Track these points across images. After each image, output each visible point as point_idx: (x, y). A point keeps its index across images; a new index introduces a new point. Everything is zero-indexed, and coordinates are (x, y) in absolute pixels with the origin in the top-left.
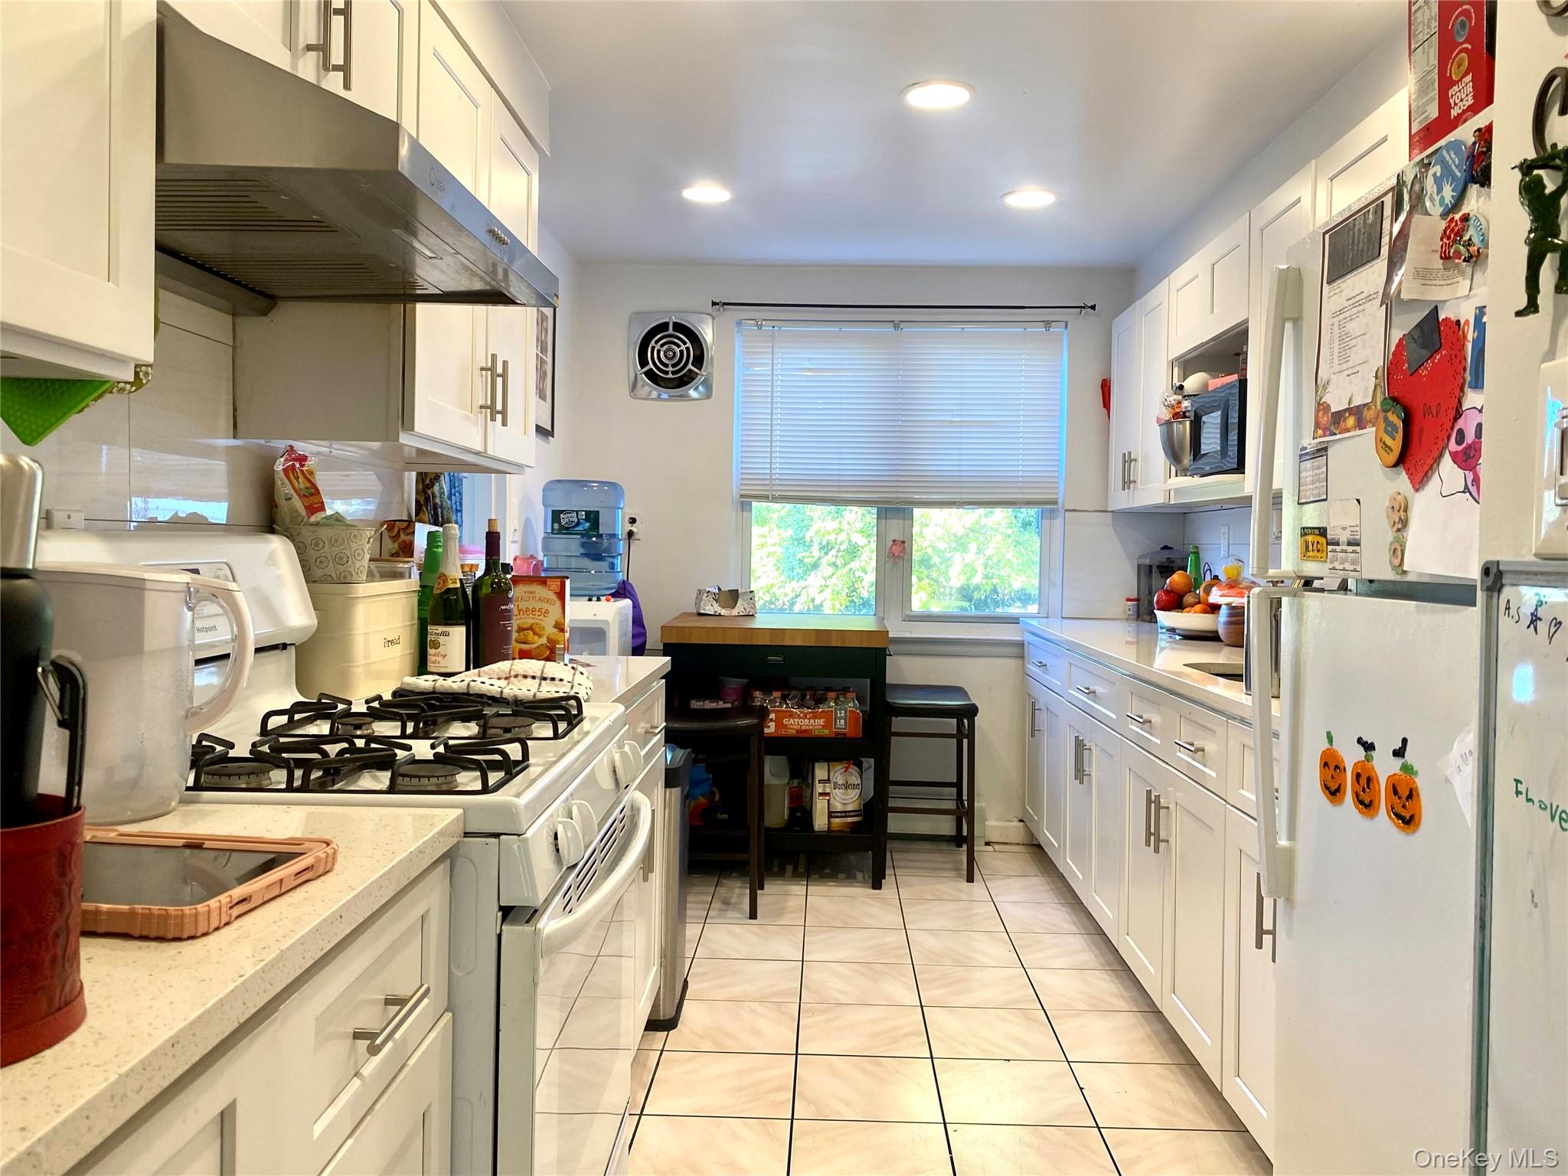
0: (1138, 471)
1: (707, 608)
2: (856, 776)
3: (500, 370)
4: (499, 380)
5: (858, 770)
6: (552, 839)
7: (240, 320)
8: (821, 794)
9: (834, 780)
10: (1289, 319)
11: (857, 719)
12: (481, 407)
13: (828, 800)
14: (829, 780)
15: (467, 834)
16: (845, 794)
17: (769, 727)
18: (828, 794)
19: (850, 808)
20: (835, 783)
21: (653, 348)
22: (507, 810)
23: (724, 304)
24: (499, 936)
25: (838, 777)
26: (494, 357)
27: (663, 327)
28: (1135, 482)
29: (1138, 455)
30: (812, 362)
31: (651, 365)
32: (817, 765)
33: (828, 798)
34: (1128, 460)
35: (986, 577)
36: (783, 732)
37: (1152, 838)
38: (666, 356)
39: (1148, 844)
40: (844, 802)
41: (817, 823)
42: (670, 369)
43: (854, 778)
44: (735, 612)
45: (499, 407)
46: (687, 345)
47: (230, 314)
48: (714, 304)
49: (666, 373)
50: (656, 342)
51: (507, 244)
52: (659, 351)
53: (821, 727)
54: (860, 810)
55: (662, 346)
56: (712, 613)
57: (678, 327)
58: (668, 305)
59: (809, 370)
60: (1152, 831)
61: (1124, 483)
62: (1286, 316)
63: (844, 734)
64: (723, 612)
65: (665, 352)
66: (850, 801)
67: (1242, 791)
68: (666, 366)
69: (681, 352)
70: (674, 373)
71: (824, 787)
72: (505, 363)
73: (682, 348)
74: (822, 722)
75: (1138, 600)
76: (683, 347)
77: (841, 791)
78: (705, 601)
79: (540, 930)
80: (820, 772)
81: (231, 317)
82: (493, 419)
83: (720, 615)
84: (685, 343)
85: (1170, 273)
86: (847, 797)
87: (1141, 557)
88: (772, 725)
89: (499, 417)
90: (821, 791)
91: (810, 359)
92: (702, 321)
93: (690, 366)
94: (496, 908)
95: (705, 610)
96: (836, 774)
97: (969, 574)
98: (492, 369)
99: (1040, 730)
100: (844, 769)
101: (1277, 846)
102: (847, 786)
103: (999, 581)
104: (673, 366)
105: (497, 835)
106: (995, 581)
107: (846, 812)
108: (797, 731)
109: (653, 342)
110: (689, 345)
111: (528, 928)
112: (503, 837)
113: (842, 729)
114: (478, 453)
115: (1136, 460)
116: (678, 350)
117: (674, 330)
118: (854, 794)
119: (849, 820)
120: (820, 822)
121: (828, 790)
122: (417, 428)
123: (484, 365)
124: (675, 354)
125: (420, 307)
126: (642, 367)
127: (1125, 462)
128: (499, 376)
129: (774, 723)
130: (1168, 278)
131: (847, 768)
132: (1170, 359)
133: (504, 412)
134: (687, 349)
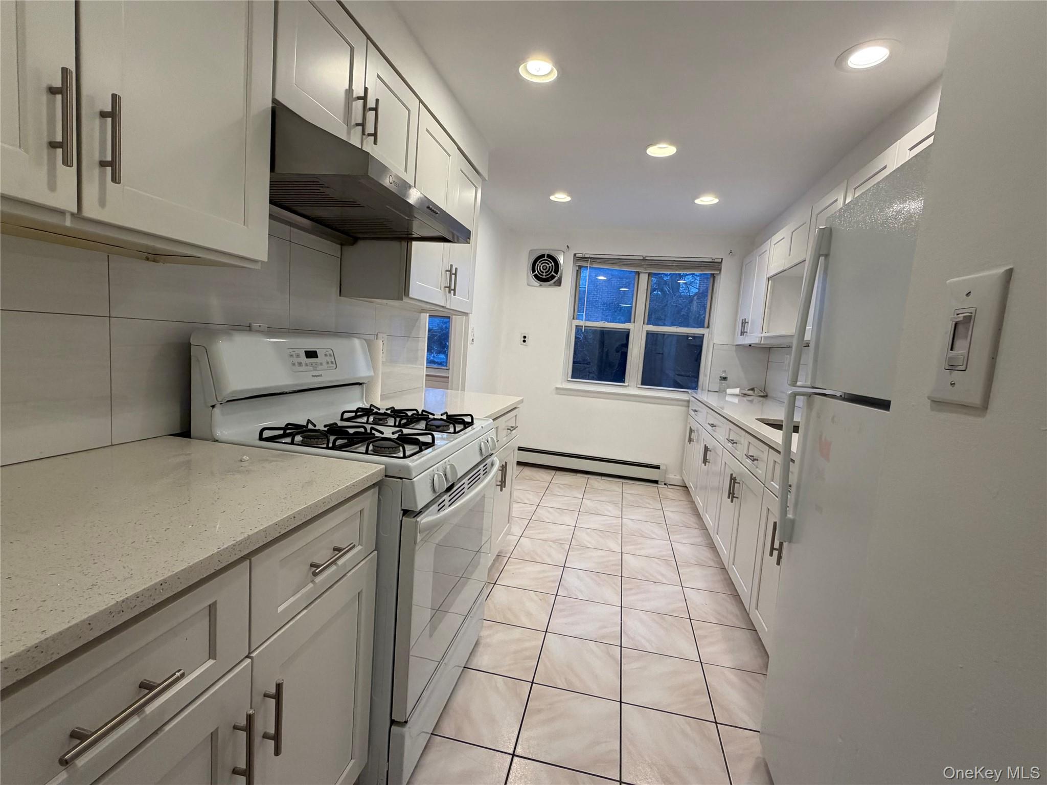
0: (748, 328)
3: (454, 272)
4: (453, 276)
6: (431, 481)
7: (345, 248)
10: (822, 255)
12: (445, 287)
15: (386, 476)
21: (538, 265)
22: (407, 469)
24: (401, 521)
26: (451, 266)
27: (543, 256)
28: (746, 332)
29: (749, 320)
31: (537, 272)
34: (744, 322)
37: (731, 495)
38: (543, 269)
39: (729, 498)
42: (544, 274)
45: (453, 288)
47: (339, 244)
49: (543, 276)
51: (438, 213)
52: (540, 266)
55: (541, 264)
57: (549, 256)
58: (545, 247)
60: (731, 492)
61: (742, 332)
62: (821, 253)
65: (543, 267)
67: (772, 483)
68: (543, 272)
69: (550, 267)
70: (546, 276)
72: (456, 269)
76: (550, 265)
79: (418, 522)
81: (339, 246)
82: (450, 292)
84: (551, 263)
85: (772, 236)
89: (452, 292)
92: (560, 254)
93: (553, 273)
94: (400, 509)
98: (450, 271)
101: (787, 518)
104: (546, 273)
105: (401, 478)
109: (538, 263)
111: (414, 520)
112: (403, 479)
114: (443, 307)
115: (748, 322)
116: (548, 266)
117: (547, 257)
122: (410, 296)
123: (447, 269)
124: (547, 267)
125: (414, 243)
126: (533, 273)
127: (743, 323)
128: (453, 274)
130: (770, 240)
132: (768, 276)
133: (454, 290)
134: (552, 266)
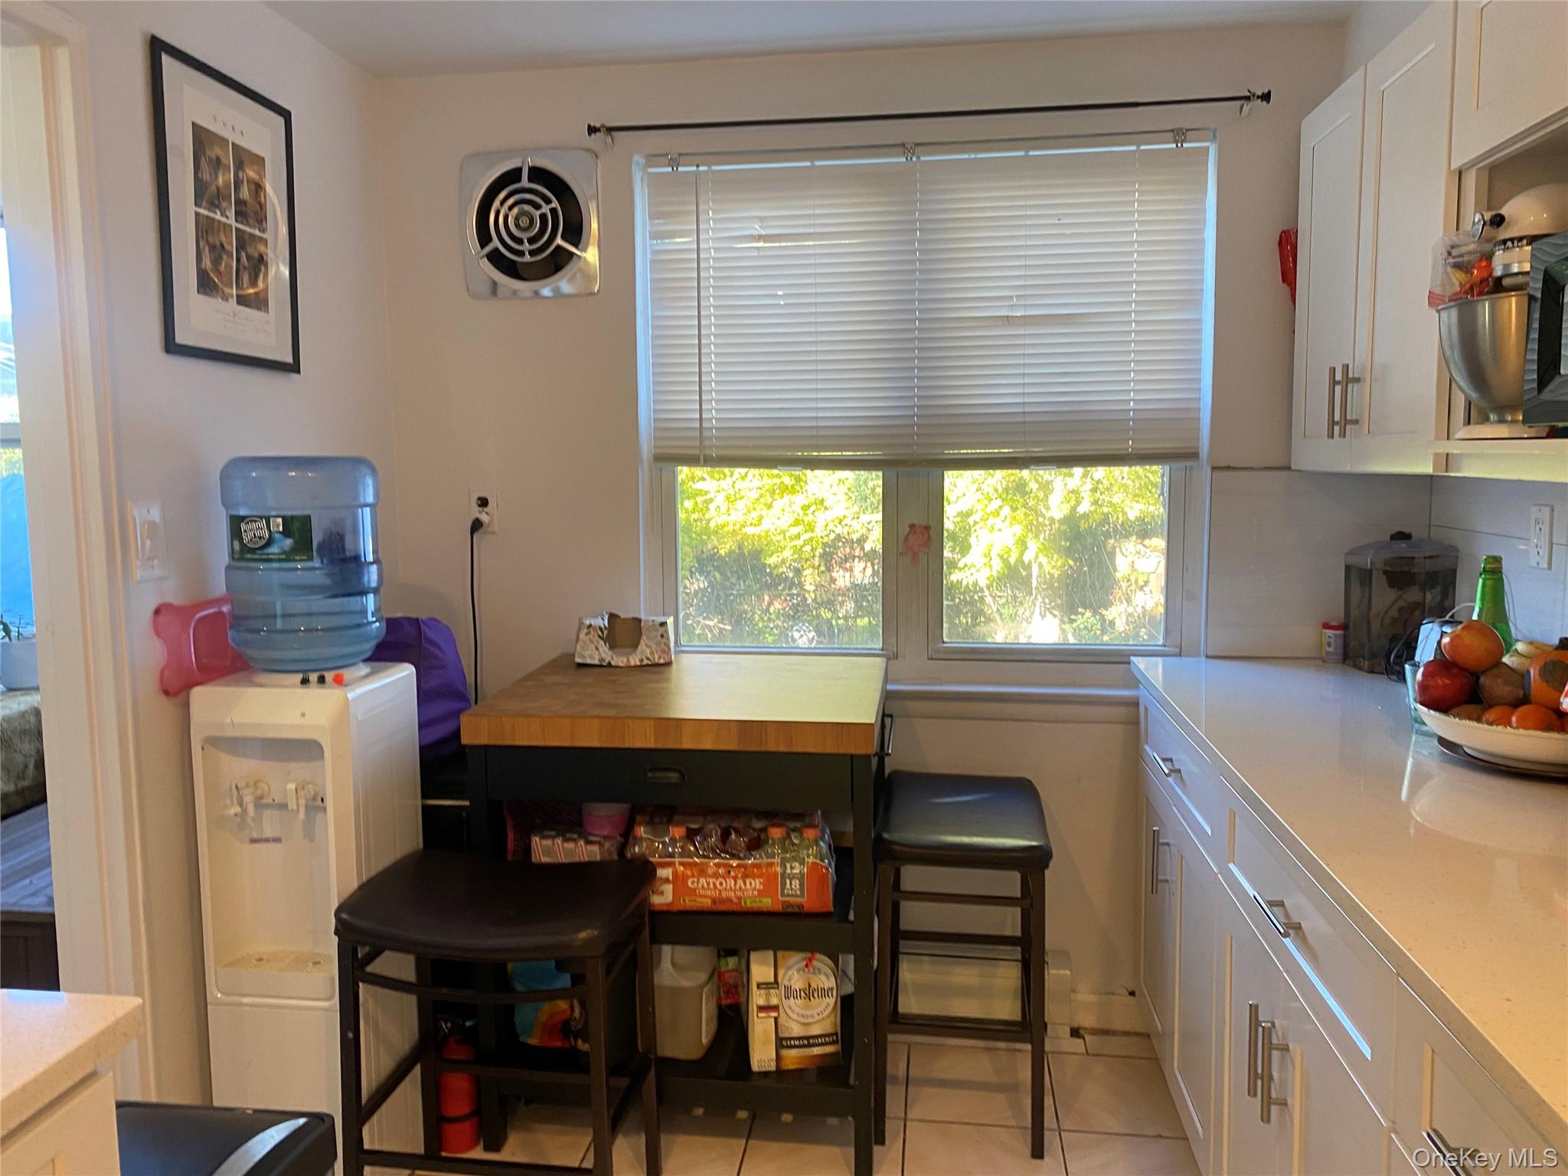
0: (1364, 402)
1: (587, 653)
2: (826, 975)
5: (830, 962)
8: (761, 1009)
9: (786, 982)
11: (824, 877)
13: (776, 1019)
14: (776, 982)
16: (807, 1007)
17: (662, 893)
18: (775, 1008)
19: (816, 1030)
20: (788, 989)
21: (498, 212)
23: (610, 130)
25: (794, 976)
27: (514, 176)
28: (1356, 422)
29: (1360, 371)
30: (765, 224)
31: (496, 243)
32: (753, 956)
33: (774, 1014)
34: (1344, 380)
35: (1095, 502)
36: (688, 903)
38: (517, 226)
40: (805, 1021)
41: (756, 1059)
42: (526, 247)
43: (823, 978)
44: (634, 660)
46: (553, 205)
48: (592, 130)
49: (521, 253)
50: (502, 203)
52: (507, 217)
53: (756, 893)
54: (836, 1034)
55: (511, 208)
56: (597, 662)
57: (539, 174)
58: (519, 139)
59: (760, 238)
61: (1333, 423)
63: (801, 906)
64: (619, 661)
65: (517, 219)
66: (817, 1018)
68: (520, 241)
69: (543, 217)
70: (532, 253)
71: (768, 996)
73: (543, 210)
74: (757, 883)
75: (1344, 627)
76: (546, 209)
77: (799, 1002)
78: (584, 642)
80: (761, 969)
83: (609, 665)
84: (549, 202)
86: (809, 1013)
87: (1351, 553)
88: (668, 889)
90: (761, 1002)
91: (761, 219)
92: (579, 163)
93: (559, 241)
95: (584, 657)
96: (790, 973)
97: (1073, 503)
99: (1167, 881)
100: (804, 963)
102: (809, 993)
103: (1110, 510)
104: (531, 241)
106: (1105, 510)
107: (808, 1038)
108: (714, 901)
109: (496, 204)
110: (555, 204)
113: (796, 896)
115: (1358, 380)
116: (537, 213)
117: (530, 180)
118: (823, 1006)
119: (816, 1051)
120: (762, 1056)
121: (774, 1001)
124: (533, 219)
126: (482, 247)
127: (1334, 383)
129: (671, 886)
131: (810, 960)
132: (1455, 166)
134: (553, 211)
